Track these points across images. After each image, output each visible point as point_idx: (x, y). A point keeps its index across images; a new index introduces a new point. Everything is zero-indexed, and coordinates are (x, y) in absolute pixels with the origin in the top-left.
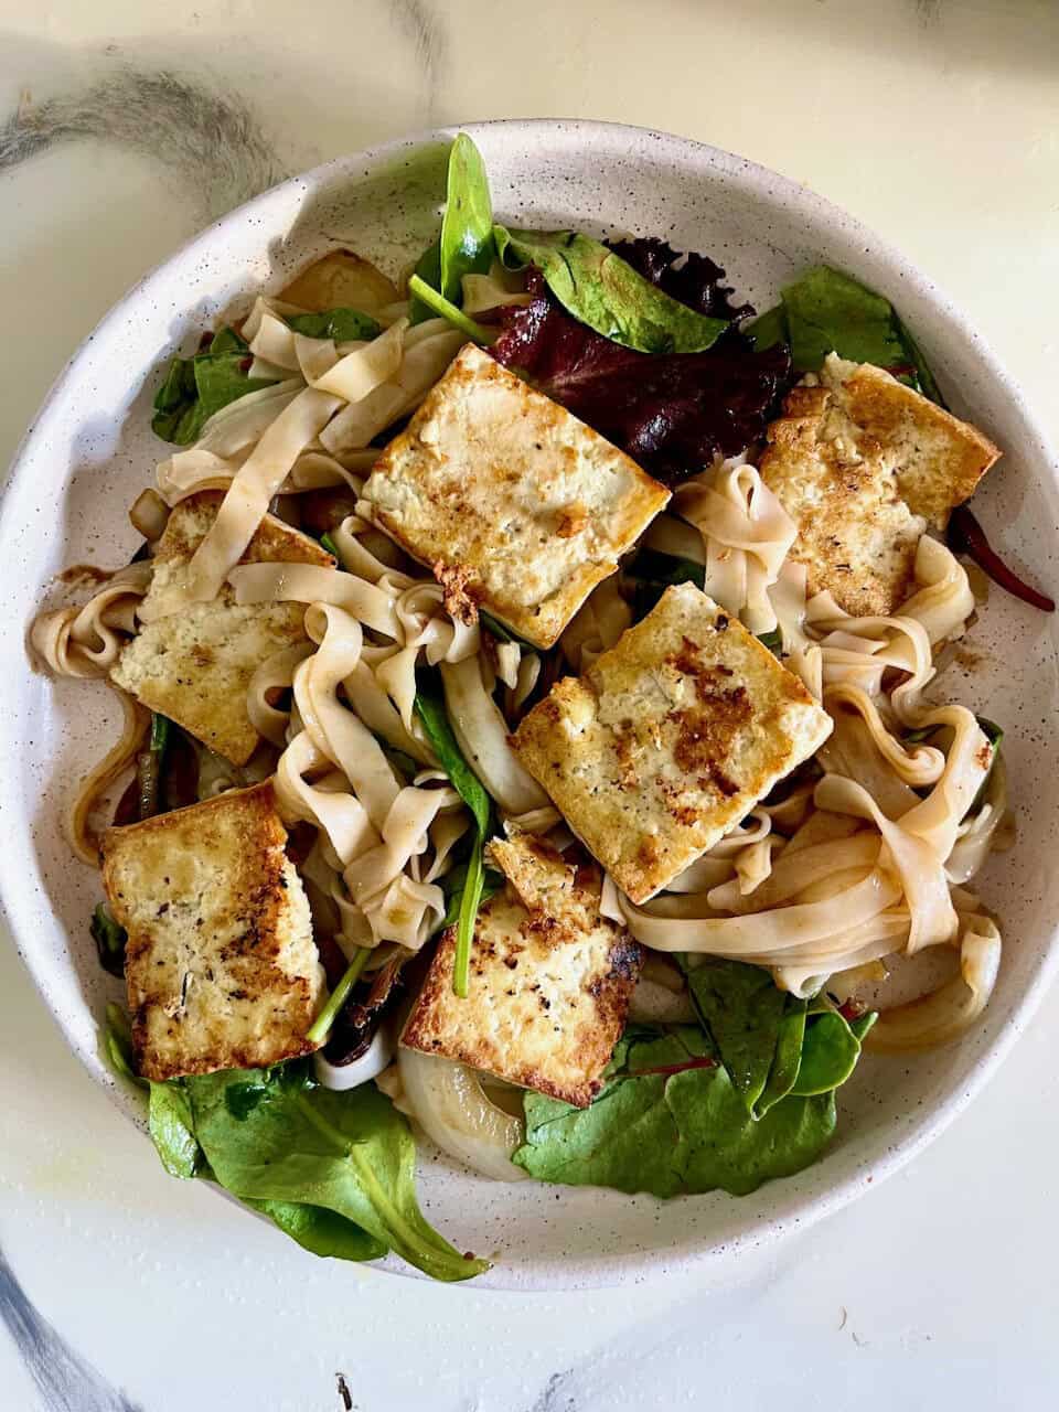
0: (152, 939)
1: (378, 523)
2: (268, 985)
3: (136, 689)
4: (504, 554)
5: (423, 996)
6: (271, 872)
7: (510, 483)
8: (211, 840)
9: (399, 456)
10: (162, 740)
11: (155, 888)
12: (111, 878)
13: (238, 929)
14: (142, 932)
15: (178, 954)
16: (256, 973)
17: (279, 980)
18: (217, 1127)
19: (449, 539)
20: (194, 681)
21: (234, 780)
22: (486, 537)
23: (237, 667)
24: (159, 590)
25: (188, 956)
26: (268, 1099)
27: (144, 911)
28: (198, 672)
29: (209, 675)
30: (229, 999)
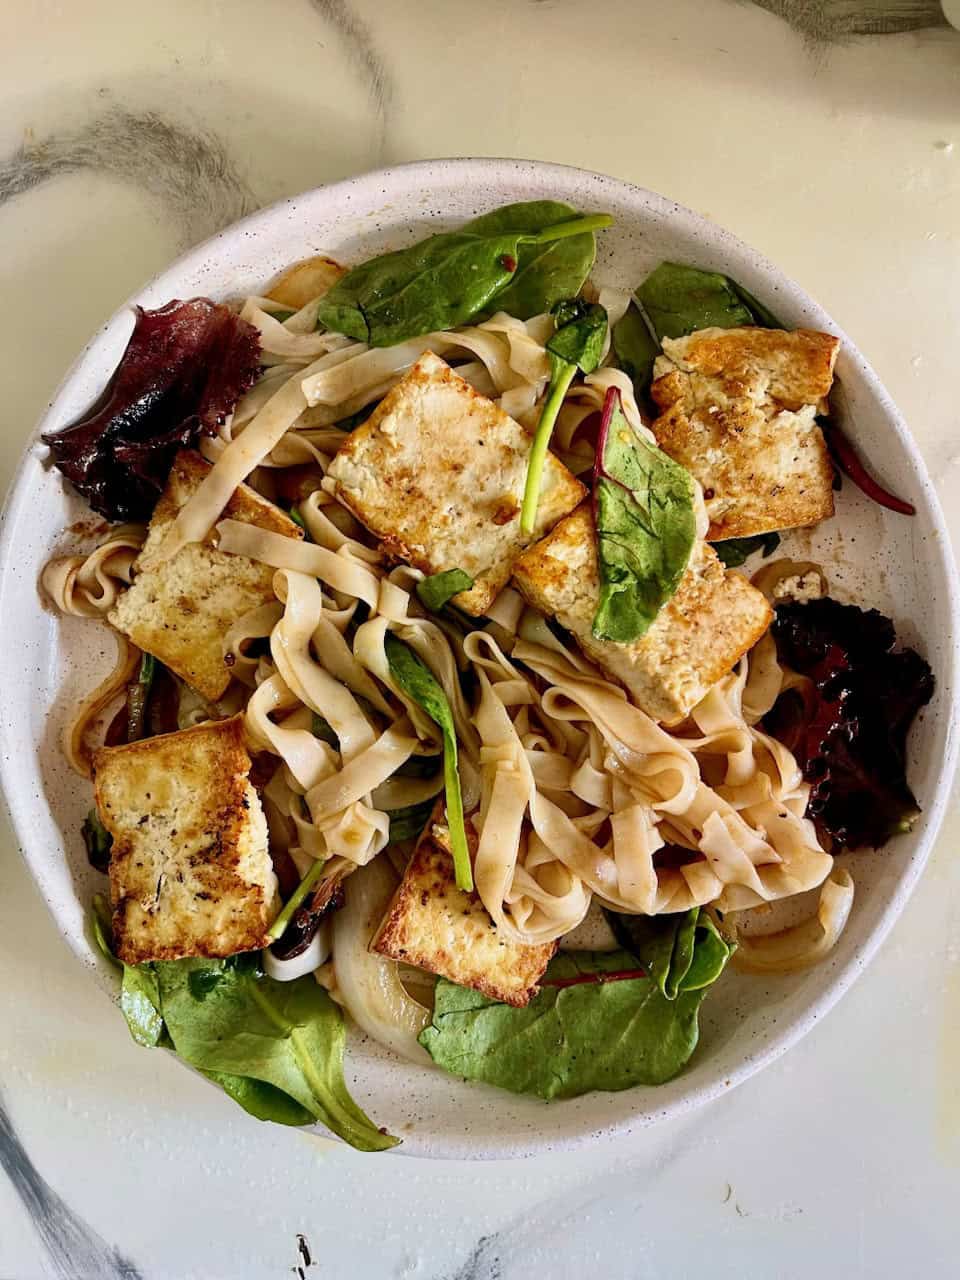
0: (134, 844)
1: (339, 498)
2: (228, 889)
3: (129, 631)
4: (446, 533)
6: (236, 794)
7: (454, 472)
8: (187, 765)
9: (361, 443)
10: (150, 674)
11: (138, 802)
12: (101, 790)
13: (206, 841)
14: (125, 837)
15: (154, 858)
16: (220, 879)
17: (237, 886)
18: (179, 1006)
19: (399, 516)
20: (178, 626)
21: (209, 711)
22: (431, 518)
23: (216, 617)
24: (153, 548)
25: (162, 860)
26: (224, 983)
27: (128, 821)
28: (182, 620)
29: (191, 622)
30: (195, 899)
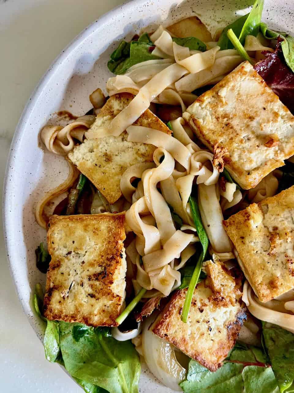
0: (62, 263)
1: (191, 123)
2: (105, 295)
3: (77, 164)
4: (241, 147)
5: (165, 315)
6: (118, 250)
7: (250, 120)
8: (96, 231)
9: (207, 98)
10: (82, 186)
11: (68, 244)
12: (50, 235)
13: (98, 269)
14: (58, 259)
15: (71, 272)
16: (101, 289)
17: (110, 294)
19: (220, 136)
20: (102, 166)
21: (107, 208)
22: (235, 139)
23: (120, 165)
24: (96, 128)
25: (75, 274)
26: (88, 334)
27: (61, 252)
28: (104, 163)
29: (108, 165)
30: (87, 296)
